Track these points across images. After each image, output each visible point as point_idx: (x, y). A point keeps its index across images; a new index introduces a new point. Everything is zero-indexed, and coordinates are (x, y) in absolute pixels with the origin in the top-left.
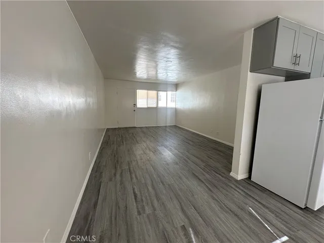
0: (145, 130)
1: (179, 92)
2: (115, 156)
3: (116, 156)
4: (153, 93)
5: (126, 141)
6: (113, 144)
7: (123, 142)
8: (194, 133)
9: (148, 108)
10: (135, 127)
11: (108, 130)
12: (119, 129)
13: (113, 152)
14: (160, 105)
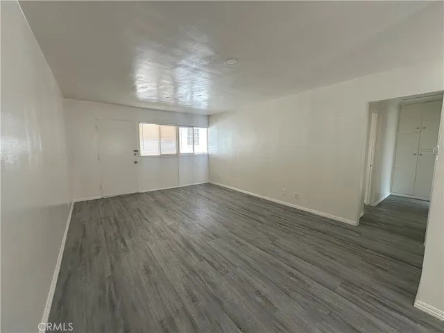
0: (160, 197)
1: (212, 129)
2: (113, 306)
3: (118, 305)
4: (169, 130)
5: (130, 236)
6: (98, 250)
7: (123, 241)
8: (249, 197)
9: (163, 157)
10: (138, 193)
11: (78, 206)
12: (105, 201)
13: (102, 287)
14: (181, 152)
